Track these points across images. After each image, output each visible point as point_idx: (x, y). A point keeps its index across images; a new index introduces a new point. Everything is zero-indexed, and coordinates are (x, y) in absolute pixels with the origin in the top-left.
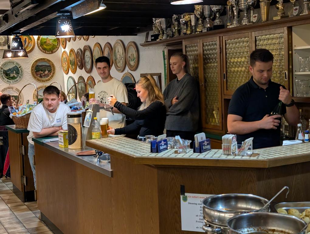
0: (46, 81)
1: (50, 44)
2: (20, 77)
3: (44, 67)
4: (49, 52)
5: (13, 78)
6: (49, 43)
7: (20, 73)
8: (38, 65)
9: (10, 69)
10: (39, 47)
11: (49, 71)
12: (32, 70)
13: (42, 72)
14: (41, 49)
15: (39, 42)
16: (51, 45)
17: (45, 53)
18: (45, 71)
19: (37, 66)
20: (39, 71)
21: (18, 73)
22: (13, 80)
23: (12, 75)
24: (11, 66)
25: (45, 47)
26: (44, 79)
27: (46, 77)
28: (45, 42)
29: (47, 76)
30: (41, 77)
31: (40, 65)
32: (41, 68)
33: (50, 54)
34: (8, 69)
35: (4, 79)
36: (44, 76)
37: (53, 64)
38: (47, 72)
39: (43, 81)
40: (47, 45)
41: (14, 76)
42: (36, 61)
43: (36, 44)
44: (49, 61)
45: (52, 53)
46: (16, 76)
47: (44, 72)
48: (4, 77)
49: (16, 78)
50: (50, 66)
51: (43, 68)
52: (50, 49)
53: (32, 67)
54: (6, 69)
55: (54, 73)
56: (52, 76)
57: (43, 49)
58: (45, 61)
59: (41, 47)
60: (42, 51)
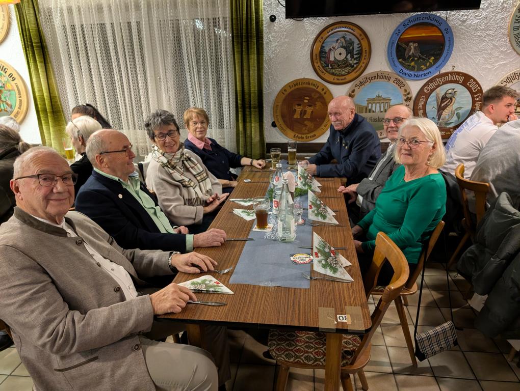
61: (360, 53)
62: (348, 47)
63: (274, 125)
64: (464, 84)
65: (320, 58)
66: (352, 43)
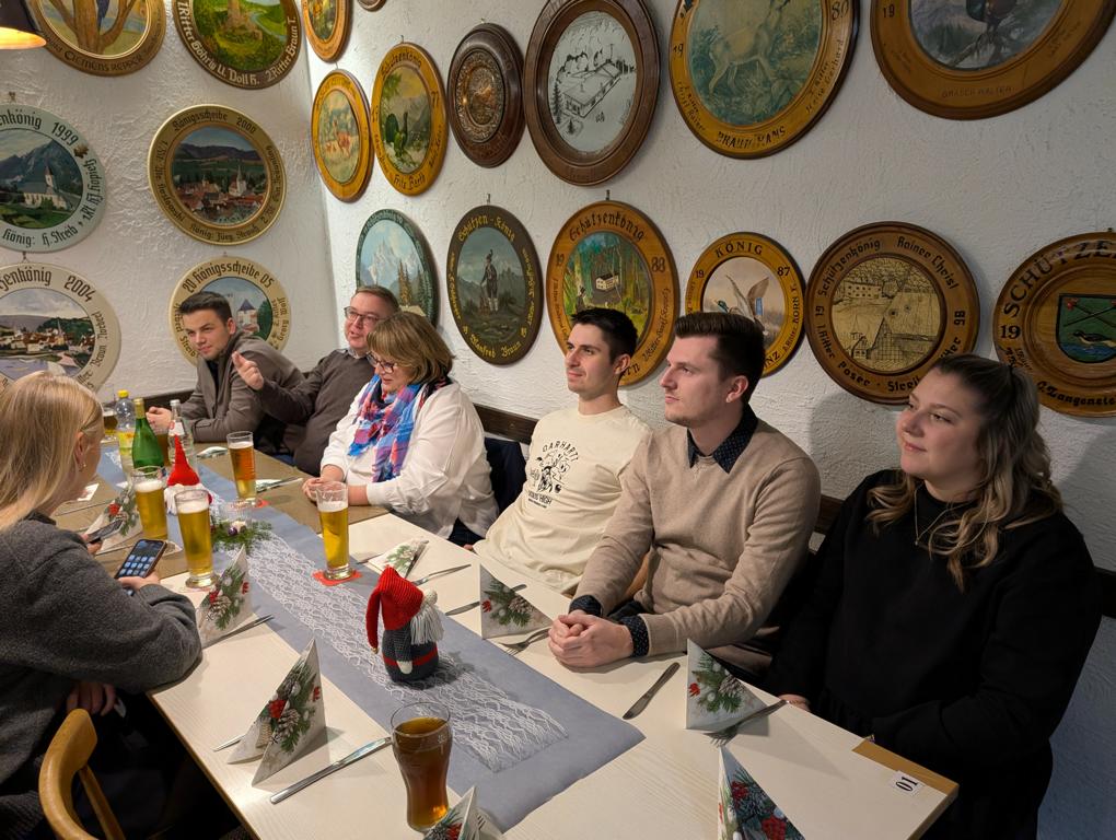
0: (242, 233)
1: (250, 31)
3: (222, 158)
4: (244, 79)
6: (242, 28)
7: (86, 191)
8: (192, 147)
10: (186, 44)
11: (251, 183)
12: (157, 172)
13: (216, 187)
14: (203, 54)
15: (187, 9)
16: (253, 36)
17: (225, 80)
18: (231, 180)
19: (187, 152)
20: (198, 180)
21: (70, 187)
22: (48, 231)
23: (32, 199)
25: (223, 44)
26: (228, 225)
27: (236, 215)
28: (223, 16)
29: (242, 206)
30: (210, 212)
31: (199, 149)
32: (206, 162)
33: (249, 87)
36: (226, 207)
37: (271, 148)
38: (239, 189)
39: (225, 237)
40: (231, 37)
42: (180, 123)
43: (170, 24)
44: (247, 126)
45: (263, 84)
46: (59, 203)
47: (229, 184)
50: (254, 156)
51: (220, 164)
52: (251, 59)
53: (158, 153)
55: (276, 196)
56: (271, 211)
57: (210, 55)
58: (229, 128)
59: (197, 45)
60: (205, 67)
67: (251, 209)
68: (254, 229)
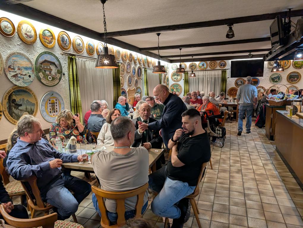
0: (295, 83)
2: (280, 81)
5: (276, 82)
9: (275, 77)
11: (297, 78)
12: (287, 78)
13: (293, 79)
14: (294, 67)
15: (293, 63)
16: (300, 64)
17: (296, 69)
19: (291, 75)
20: (291, 78)
21: (279, 79)
23: (275, 80)
24: (276, 76)
25: (297, 65)
28: (297, 63)
29: (296, 80)
30: (292, 81)
33: (299, 69)
34: (274, 77)
35: (271, 82)
36: (294, 81)
37: (300, 75)
38: (296, 79)
39: (293, 83)
40: (298, 65)
41: (277, 81)
42: (290, 73)
43: (291, 65)
44: (298, 73)
45: (301, 68)
48: (271, 81)
49: (278, 81)
50: (298, 75)
51: (294, 76)
52: (300, 66)
53: (288, 76)
54: (273, 77)
55: (300, 79)
56: (299, 81)
57: (295, 66)
58: (296, 73)
59: (294, 66)
60: (294, 68)
61: (244, 83)
62: (241, 82)
63: (228, 95)
64: (262, 88)
65: (236, 84)
66: (242, 81)
67: (297, 81)
68: (297, 83)
